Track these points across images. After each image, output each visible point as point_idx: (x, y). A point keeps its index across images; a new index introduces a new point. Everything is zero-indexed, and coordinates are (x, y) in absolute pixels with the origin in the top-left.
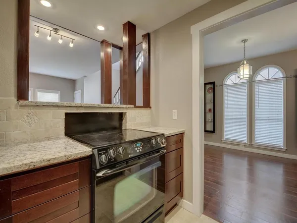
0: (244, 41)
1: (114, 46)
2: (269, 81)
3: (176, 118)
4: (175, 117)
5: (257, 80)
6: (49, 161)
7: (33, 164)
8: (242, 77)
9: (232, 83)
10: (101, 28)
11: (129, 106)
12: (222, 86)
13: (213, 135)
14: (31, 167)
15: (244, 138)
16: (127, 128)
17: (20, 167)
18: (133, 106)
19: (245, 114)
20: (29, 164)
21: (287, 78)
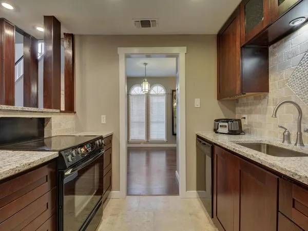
0: (146, 64)
1: (19, 30)
2: (157, 95)
3: (105, 122)
4: (103, 121)
5: (151, 93)
6: (30, 165)
7: (18, 169)
8: (144, 91)
9: (135, 93)
10: (8, 6)
11: (54, 110)
12: (128, 95)
14: (17, 172)
15: (143, 137)
16: (53, 135)
17: (8, 172)
18: (58, 111)
19: (144, 119)
20: (15, 169)
21: (167, 94)
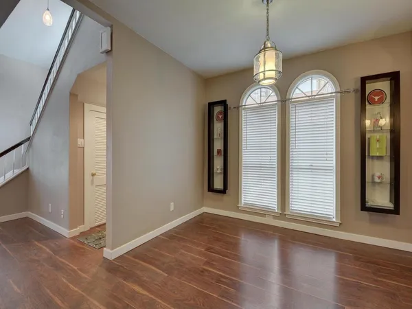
5: (294, 97)
9: (254, 103)
12: (238, 108)
13: (225, 197)
21: (342, 93)
